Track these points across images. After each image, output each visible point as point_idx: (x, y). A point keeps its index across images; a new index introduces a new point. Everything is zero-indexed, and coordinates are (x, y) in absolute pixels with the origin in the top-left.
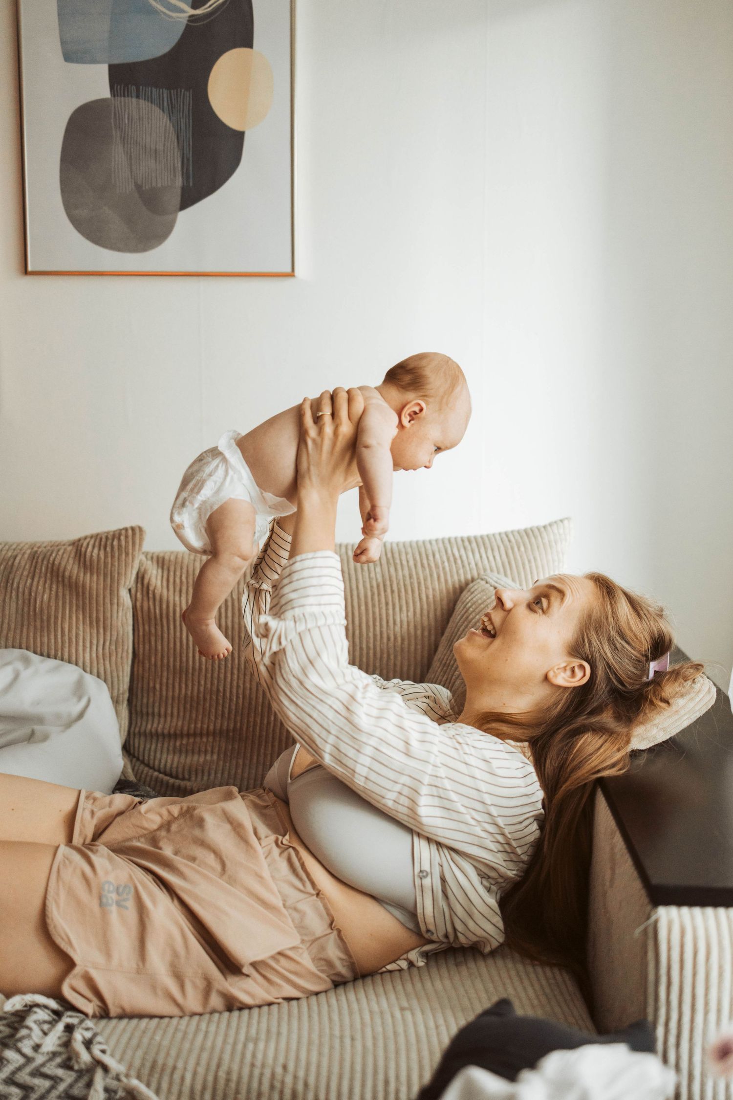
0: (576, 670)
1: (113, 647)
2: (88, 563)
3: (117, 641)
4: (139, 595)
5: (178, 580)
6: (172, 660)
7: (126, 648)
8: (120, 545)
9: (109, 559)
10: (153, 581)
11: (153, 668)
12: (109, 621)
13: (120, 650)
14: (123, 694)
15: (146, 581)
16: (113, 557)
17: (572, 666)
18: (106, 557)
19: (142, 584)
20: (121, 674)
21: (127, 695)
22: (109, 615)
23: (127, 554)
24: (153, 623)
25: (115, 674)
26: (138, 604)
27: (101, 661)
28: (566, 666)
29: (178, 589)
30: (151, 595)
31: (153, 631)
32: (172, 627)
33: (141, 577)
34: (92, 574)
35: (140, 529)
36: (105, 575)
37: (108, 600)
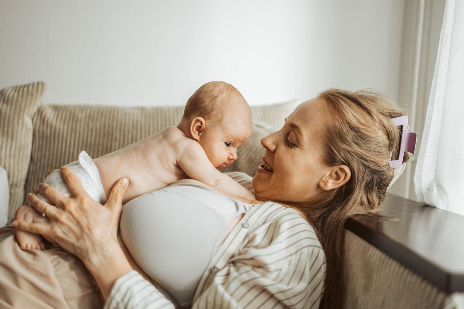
0: (339, 172)
1: (17, 152)
2: (6, 99)
3: (20, 147)
4: (38, 123)
5: (64, 116)
6: (54, 162)
7: (26, 152)
8: (28, 91)
9: (20, 97)
10: (48, 115)
11: (42, 167)
12: (15, 134)
13: (21, 154)
14: (21, 181)
15: (43, 115)
16: (23, 96)
17: (335, 171)
18: (18, 95)
19: (41, 116)
20: (20, 168)
21: (23, 183)
22: (15, 130)
23: (32, 96)
24: (45, 139)
25: (16, 168)
26: (37, 128)
27: (8, 159)
28: (331, 173)
29: (63, 120)
30: (45, 122)
31: (44, 143)
32: (56, 142)
33: (40, 112)
34: (7, 105)
35: (43, 83)
36: (16, 107)
37: (15, 121)
